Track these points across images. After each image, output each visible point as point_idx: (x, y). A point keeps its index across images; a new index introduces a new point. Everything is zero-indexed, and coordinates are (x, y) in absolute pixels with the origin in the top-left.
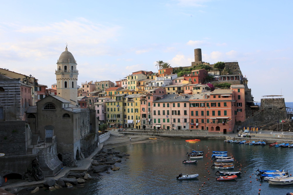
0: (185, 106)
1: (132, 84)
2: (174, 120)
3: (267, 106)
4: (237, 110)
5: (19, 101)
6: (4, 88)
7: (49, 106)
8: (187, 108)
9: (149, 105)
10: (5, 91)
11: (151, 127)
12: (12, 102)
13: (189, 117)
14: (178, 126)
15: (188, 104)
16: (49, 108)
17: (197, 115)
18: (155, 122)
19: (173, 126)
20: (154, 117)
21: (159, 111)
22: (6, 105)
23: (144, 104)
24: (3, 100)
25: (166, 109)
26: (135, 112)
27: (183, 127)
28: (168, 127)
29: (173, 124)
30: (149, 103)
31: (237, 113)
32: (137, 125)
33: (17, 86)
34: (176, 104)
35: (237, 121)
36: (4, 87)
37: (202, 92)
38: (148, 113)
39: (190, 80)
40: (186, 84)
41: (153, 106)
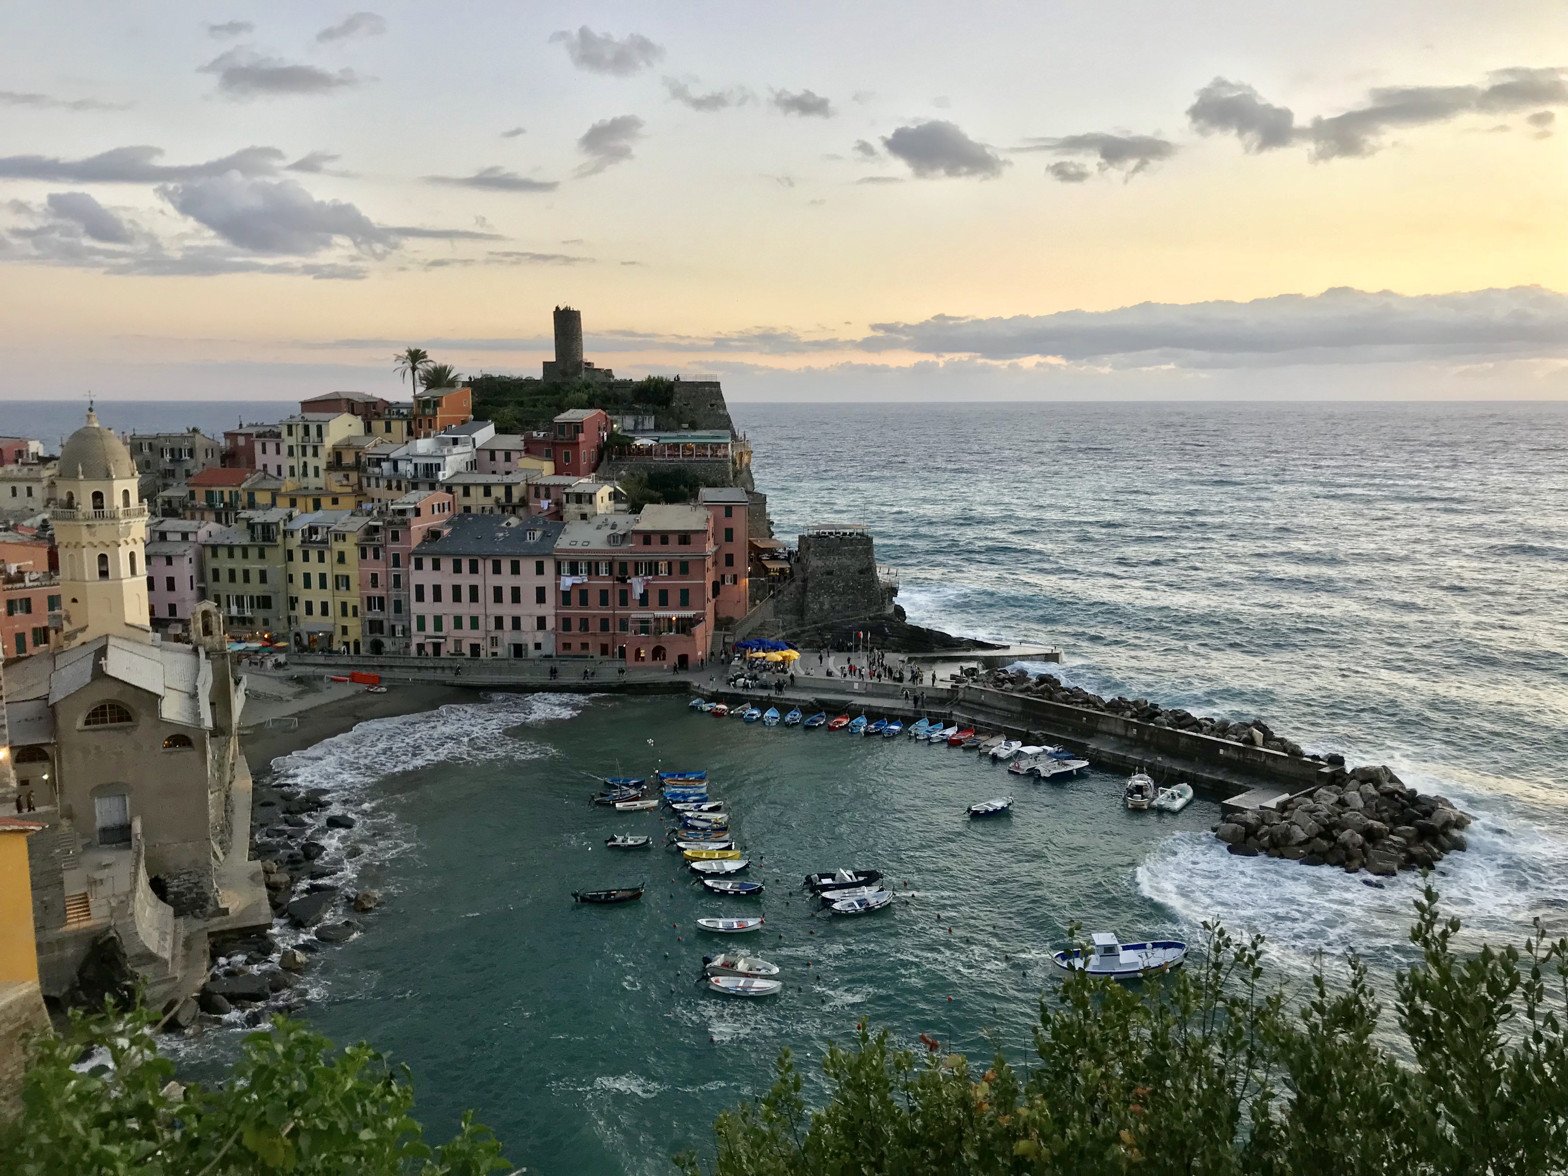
0: (540, 570)
1: (304, 454)
2: (499, 622)
4: (719, 580)
7: (104, 714)
8: (549, 580)
9: (396, 564)
11: (408, 646)
13: (553, 612)
14: (515, 645)
15: (549, 567)
16: (105, 721)
17: (584, 602)
18: (421, 626)
19: (494, 641)
20: (416, 608)
21: (437, 590)
23: (376, 557)
25: (465, 580)
26: (338, 588)
27: (531, 647)
29: (493, 635)
30: (396, 557)
31: (721, 587)
32: (346, 639)
34: (506, 566)
35: (721, 615)
37: (599, 512)
38: (393, 592)
39: (548, 456)
40: (532, 474)
41: (413, 566)
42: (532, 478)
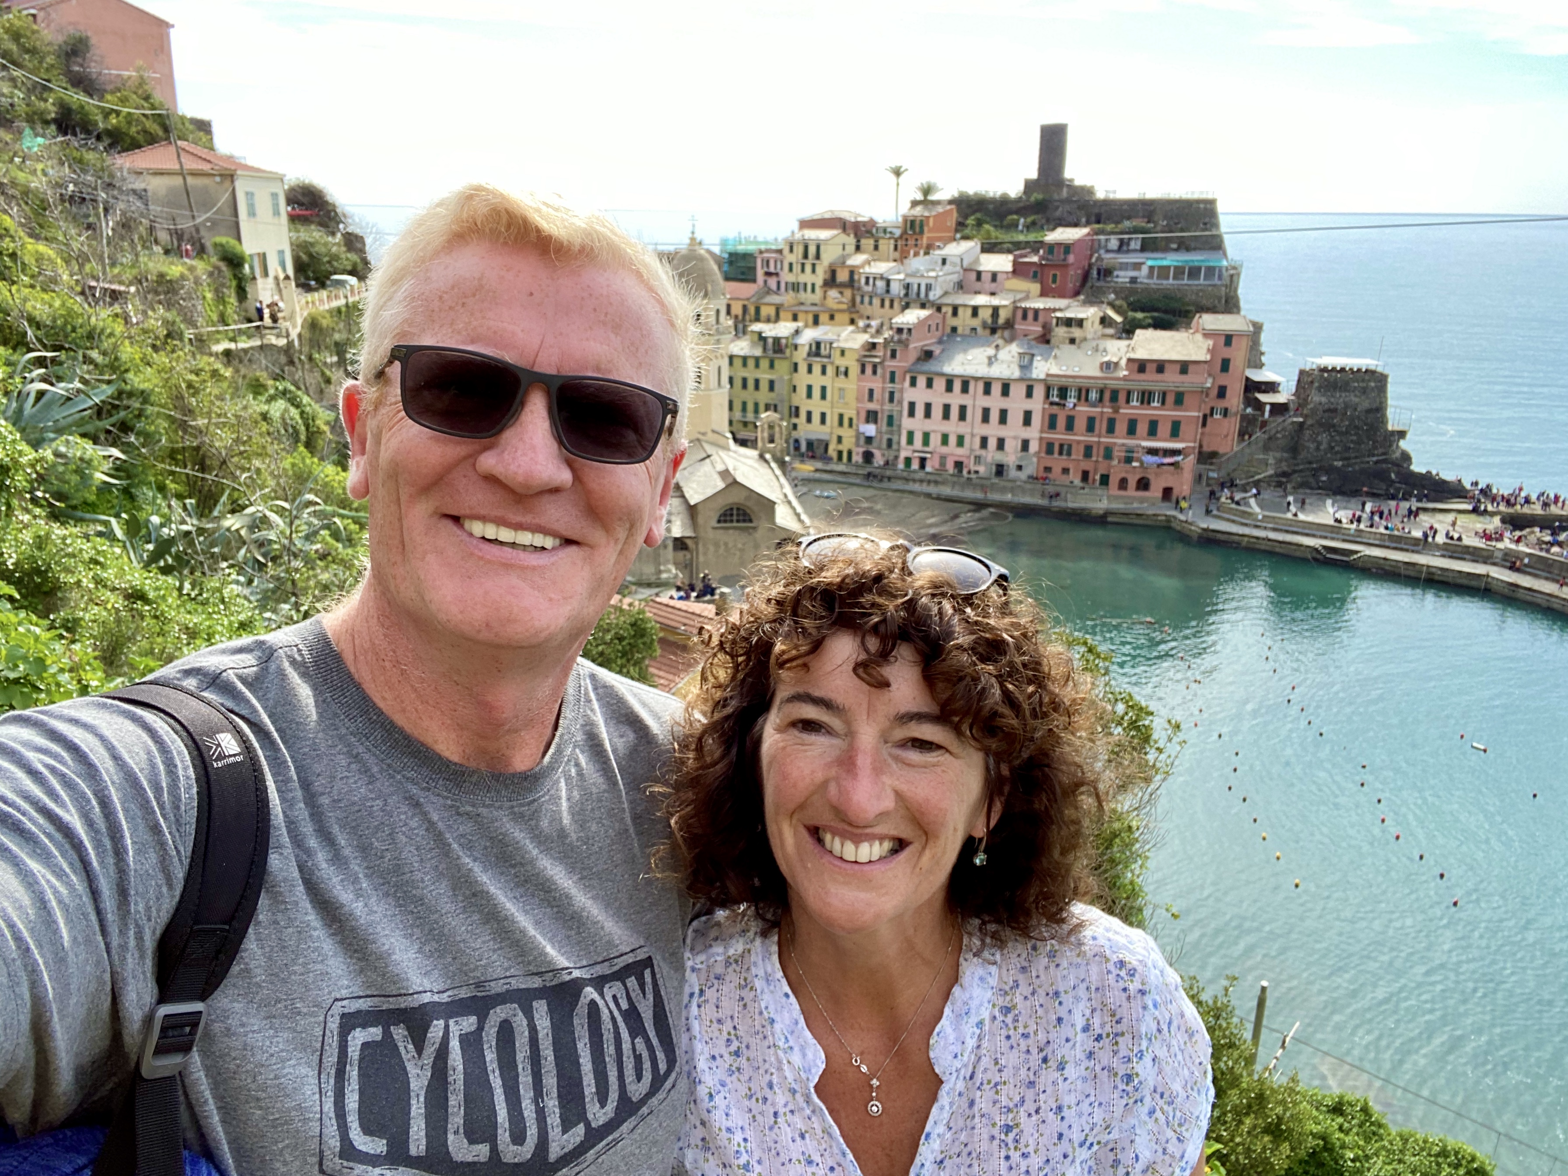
0: (1029, 394)
1: (803, 270)
2: (984, 442)
3: (1323, 400)
4: (1209, 412)
7: (732, 515)
8: (1037, 405)
9: (892, 380)
11: (896, 459)
13: (1037, 435)
14: (997, 465)
15: (1039, 392)
16: (732, 521)
17: (1070, 427)
18: (910, 441)
19: (978, 459)
20: (907, 423)
21: (928, 407)
23: (875, 372)
25: (956, 399)
27: (1013, 468)
28: (959, 465)
29: (977, 453)
30: (893, 374)
31: (1209, 420)
32: (840, 447)
34: (996, 389)
35: (1206, 449)
37: (1089, 336)
38: (887, 407)
39: (1035, 275)
40: (1019, 296)
41: (907, 383)
42: (1020, 300)
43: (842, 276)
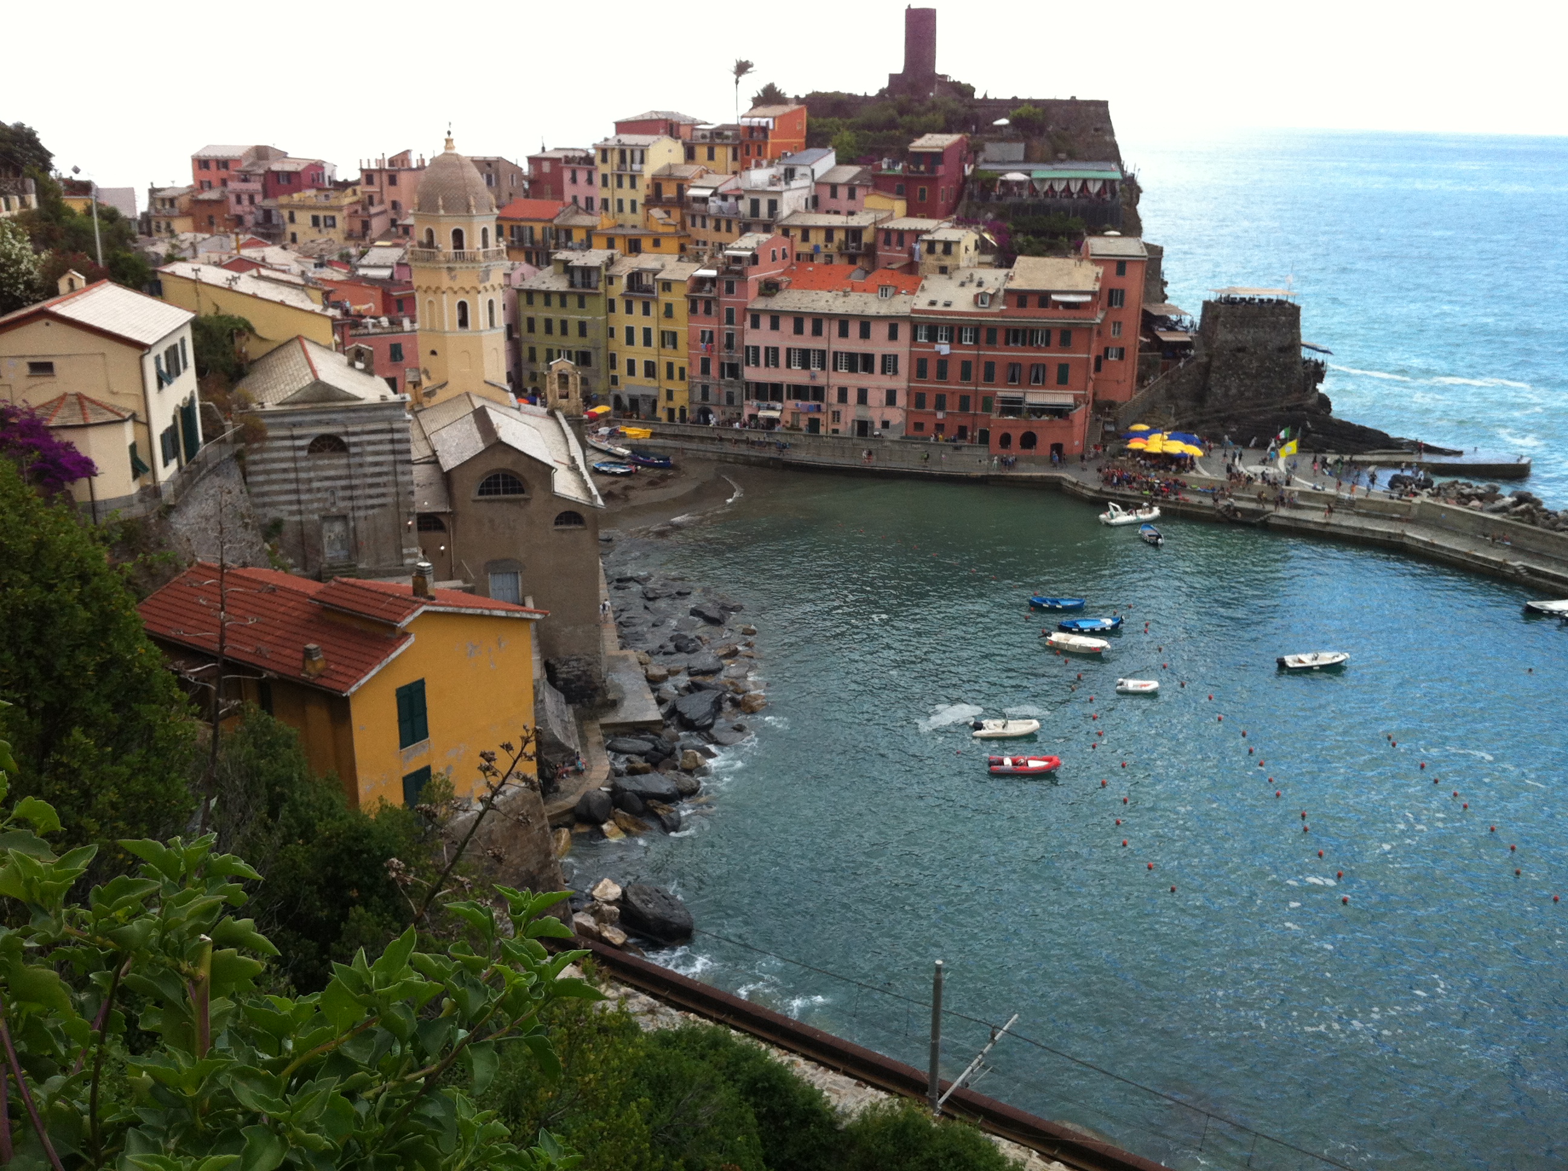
0: (893, 335)
1: (620, 185)
2: (842, 394)
3: (1230, 337)
4: (1102, 354)
5: (410, 488)
6: (345, 439)
7: (497, 484)
8: (901, 348)
9: (730, 321)
10: (353, 450)
12: (383, 495)
13: (905, 385)
14: (859, 422)
15: (904, 331)
16: (497, 492)
17: (942, 374)
19: (836, 416)
21: (774, 352)
22: (359, 508)
23: (708, 311)
24: (344, 488)
25: (810, 342)
26: (663, 346)
27: (878, 425)
28: (814, 423)
29: (835, 409)
30: (730, 312)
31: (1104, 364)
32: (671, 405)
33: (398, 431)
34: (854, 329)
35: (1100, 397)
36: (347, 434)
37: (962, 264)
38: (725, 353)
39: (900, 193)
40: (881, 216)
41: (748, 324)
42: (882, 221)
43: (669, 192)
